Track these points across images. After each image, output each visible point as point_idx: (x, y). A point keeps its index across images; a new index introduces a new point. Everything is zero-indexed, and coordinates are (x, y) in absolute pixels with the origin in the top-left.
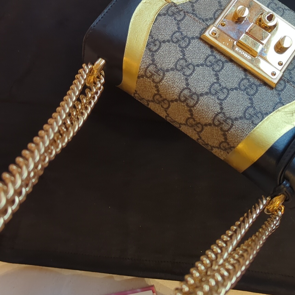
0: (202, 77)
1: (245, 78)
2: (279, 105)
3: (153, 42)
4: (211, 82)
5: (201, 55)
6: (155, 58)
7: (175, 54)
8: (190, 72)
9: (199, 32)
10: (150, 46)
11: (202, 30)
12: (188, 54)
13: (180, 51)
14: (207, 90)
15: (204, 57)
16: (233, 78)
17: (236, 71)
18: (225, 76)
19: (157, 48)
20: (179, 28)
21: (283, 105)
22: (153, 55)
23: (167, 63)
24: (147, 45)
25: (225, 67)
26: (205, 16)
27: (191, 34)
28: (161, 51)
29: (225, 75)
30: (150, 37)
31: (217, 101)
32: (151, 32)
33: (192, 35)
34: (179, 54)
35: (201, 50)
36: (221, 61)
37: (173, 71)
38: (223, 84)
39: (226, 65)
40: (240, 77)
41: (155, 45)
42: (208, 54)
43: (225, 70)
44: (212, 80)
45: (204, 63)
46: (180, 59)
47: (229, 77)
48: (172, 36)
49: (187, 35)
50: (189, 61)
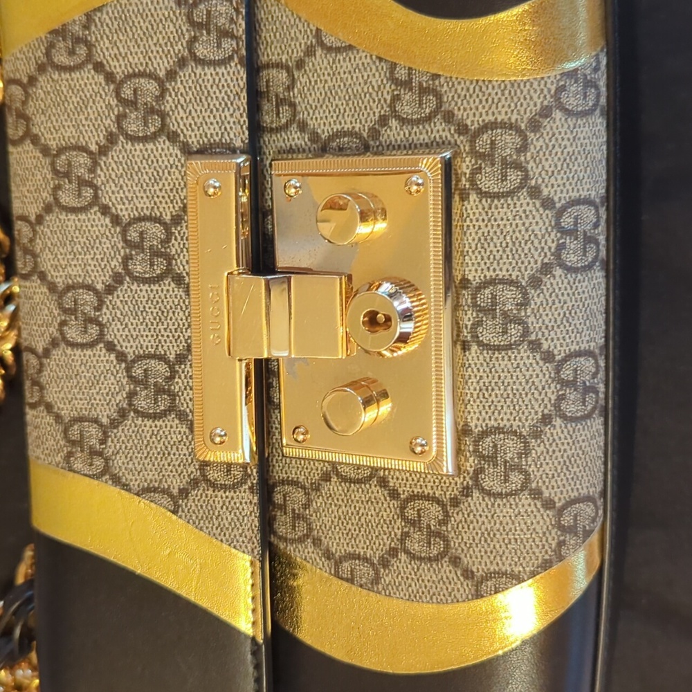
0: (85, 243)
1: (169, 361)
2: (166, 500)
3: (78, 40)
4: (87, 278)
5: (142, 198)
6: (40, 82)
7: (88, 125)
8: (74, 203)
9: (206, 140)
10: (59, 41)
11: (220, 144)
12: (116, 158)
13: (106, 131)
14: (60, 282)
15: (142, 208)
16: (144, 331)
17: (171, 323)
18: (134, 302)
19: (68, 63)
20: (171, 75)
21: (175, 512)
22: (41, 68)
23: (49, 124)
24: (54, 32)
25: (160, 289)
26: (309, 114)
27: (181, 123)
28: (67, 80)
29: (136, 301)
30: (84, 19)
31: (53, 330)
32: (100, 9)
33: (182, 126)
34: (98, 135)
35: (156, 187)
36: (170, 264)
37: (45, 155)
38: (108, 312)
39: (169, 285)
40: (162, 346)
41: (72, 53)
42: (161, 213)
43: (152, 291)
44: (95, 276)
45: (125, 220)
46: (84, 149)
47: (141, 317)
48: (135, 75)
49: (171, 113)
50: (100, 176)
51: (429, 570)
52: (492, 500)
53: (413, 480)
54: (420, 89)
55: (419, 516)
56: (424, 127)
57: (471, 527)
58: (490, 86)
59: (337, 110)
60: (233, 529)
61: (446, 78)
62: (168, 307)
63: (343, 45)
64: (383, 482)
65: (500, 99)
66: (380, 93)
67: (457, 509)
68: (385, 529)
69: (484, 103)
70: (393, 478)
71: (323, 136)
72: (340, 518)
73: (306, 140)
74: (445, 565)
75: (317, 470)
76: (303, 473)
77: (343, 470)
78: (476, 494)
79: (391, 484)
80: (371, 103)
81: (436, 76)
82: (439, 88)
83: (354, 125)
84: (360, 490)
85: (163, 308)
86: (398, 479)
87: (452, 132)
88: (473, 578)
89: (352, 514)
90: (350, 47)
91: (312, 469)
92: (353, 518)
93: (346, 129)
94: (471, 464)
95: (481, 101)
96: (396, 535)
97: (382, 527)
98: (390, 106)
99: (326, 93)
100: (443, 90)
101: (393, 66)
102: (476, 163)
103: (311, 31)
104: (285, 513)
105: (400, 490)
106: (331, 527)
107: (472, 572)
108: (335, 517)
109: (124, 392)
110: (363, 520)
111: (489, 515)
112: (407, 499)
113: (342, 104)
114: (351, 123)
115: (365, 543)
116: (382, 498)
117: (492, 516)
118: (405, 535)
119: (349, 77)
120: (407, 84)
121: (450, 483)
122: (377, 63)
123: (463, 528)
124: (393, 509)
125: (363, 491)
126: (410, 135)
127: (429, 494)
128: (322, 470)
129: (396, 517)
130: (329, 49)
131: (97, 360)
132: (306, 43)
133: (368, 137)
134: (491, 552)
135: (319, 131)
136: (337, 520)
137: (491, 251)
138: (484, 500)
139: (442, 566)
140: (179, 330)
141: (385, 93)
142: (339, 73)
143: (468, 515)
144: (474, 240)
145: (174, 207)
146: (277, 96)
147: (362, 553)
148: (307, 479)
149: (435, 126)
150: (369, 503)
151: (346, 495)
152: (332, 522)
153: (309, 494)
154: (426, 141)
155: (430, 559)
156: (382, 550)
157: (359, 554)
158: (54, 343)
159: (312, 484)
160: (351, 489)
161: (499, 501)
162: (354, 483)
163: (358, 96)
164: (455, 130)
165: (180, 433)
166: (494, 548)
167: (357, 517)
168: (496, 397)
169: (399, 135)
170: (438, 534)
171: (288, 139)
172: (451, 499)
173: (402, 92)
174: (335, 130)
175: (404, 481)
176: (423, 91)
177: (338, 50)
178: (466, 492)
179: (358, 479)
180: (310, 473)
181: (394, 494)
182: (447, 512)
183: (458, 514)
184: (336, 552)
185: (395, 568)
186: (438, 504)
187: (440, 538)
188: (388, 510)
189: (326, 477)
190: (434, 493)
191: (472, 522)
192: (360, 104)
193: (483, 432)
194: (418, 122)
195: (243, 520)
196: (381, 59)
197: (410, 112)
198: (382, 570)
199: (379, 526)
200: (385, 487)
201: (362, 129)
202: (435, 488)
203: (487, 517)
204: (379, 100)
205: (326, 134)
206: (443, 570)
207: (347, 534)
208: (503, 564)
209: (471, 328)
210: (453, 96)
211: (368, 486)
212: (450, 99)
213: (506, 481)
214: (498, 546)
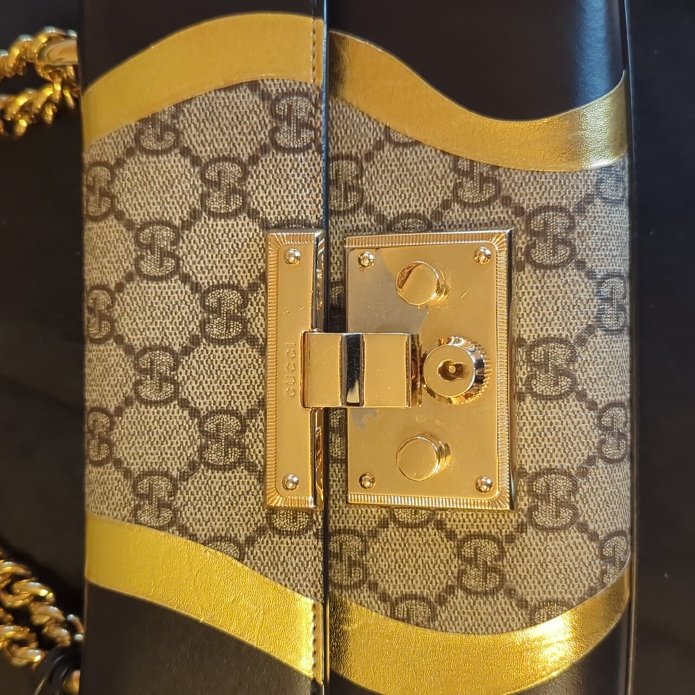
0: (164, 308)
1: (241, 416)
2: (232, 548)
3: (166, 128)
4: (165, 340)
5: (221, 267)
6: (128, 164)
7: (173, 203)
8: (156, 272)
9: (283, 217)
10: (149, 128)
11: (297, 221)
12: (198, 232)
13: (190, 208)
14: (138, 345)
15: (221, 277)
16: (218, 388)
17: (244, 381)
18: (209, 362)
19: (156, 148)
20: (254, 160)
21: (241, 559)
22: (130, 152)
23: (135, 201)
24: (144, 121)
25: (235, 349)
26: (376, 199)
27: (261, 202)
28: (155, 163)
29: (212, 361)
30: (173, 109)
31: (128, 389)
32: (189, 101)
33: (261, 205)
34: (182, 212)
35: (235, 258)
36: (245, 327)
37: (128, 230)
38: (184, 372)
39: (244, 346)
40: (235, 402)
41: (160, 138)
42: (239, 281)
43: (227, 351)
44: (173, 339)
45: (205, 287)
46: (168, 224)
47: (215, 376)
48: (218, 160)
49: (252, 193)
50: (182, 248)
51: (485, 603)
52: (545, 534)
53: (470, 521)
54: (480, 178)
55: (476, 553)
56: (483, 210)
57: (525, 560)
58: (543, 176)
59: (403, 195)
60: (297, 574)
61: (505, 169)
62: (242, 366)
63: (410, 141)
64: (440, 525)
65: (551, 188)
66: (443, 181)
67: (513, 545)
68: (442, 568)
69: (538, 190)
70: (450, 521)
71: (389, 218)
72: (397, 562)
73: (373, 221)
74: (500, 597)
75: (374, 518)
76: (360, 522)
77: (402, 515)
78: (530, 530)
79: (448, 526)
80: (435, 190)
81: (495, 168)
82: (498, 178)
83: (418, 208)
84: (417, 534)
85: (237, 367)
86: (454, 521)
87: (510, 213)
88: (527, 607)
89: (409, 557)
90: (417, 143)
91: (369, 517)
92: (410, 561)
93: (410, 211)
94: (524, 503)
95: (535, 188)
96: (452, 573)
97: (439, 567)
98: (452, 192)
99: (393, 182)
100: (502, 180)
101: (457, 159)
102: (531, 240)
103: (380, 128)
104: (341, 561)
105: (457, 531)
106: (387, 571)
107: (526, 602)
108: (392, 561)
109: (196, 446)
110: (420, 561)
111: (542, 548)
112: (464, 539)
113: (408, 190)
114: (416, 206)
115: (422, 583)
116: (440, 540)
117: (545, 549)
118: (462, 573)
119: (415, 168)
120: (469, 174)
121: (506, 521)
122: (442, 156)
123: (518, 562)
124: (450, 550)
125: (420, 535)
126: (470, 217)
127: (485, 532)
128: (379, 518)
129: (453, 556)
130: (397, 145)
131: (171, 417)
132: (375, 139)
133: (432, 218)
134: (544, 582)
135: (385, 213)
136: (393, 564)
137: (544, 314)
138: (537, 534)
139: (498, 599)
140: (251, 387)
141: (448, 180)
142: (406, 164)
143: (523, 550)
144: (528, 304)
145: (251, 276)
146: (346, 183)
147: (419, 593)
148: (365, 527)
149: (494, 209)
150: (427, 546)
151: (403, 540)
152: (389, 566)
153: (366, 541)
154: (486, 221)
155: (486, 594)
156: (439, 589)
157: (416, 595)
158: (128, 402)
159: (369, 531)
160: (408, 534)
161: (551, 535)
162: (412, 528)
163: (423, 184)
164: (512, 213)
165: (248, 483)
166: (547, 578)
167: (414, 560)
168: (549, 441)
169: (460, 215)
170: (495, 570)
171: (355, 220)
172: (506, 535)
173: (464, 180)
174: (400, 212)
175: (461, 523)
176: (484, 180)
177: (405, 145)
178: (521, 528)
179: (415, 524)
180: (367, 521)
181: (451, 535)
182: (503, 548)
183: (513, 549)
184: (393, 594)
185: (452, 604)
186: (494, 541)
187: (495, 572)
188: (445, 550)
189: (384, 524)
190: (491, 532)
191: (526, 556)
192: (425, 190)
193: (536, 473)
194: (477, 206)
195: (308, 565)
196: (444, 153)
197: (471, 196)
198: (439, 607)
199: (437, 566)
200: (442, 529)
201: (426, 211)
202: (491, 527)
203: (540, 550)
204: (443, 187)
205: (392, 216)
206: (498, 603)
207: (404, 576)
208: (555, 592)
209: (526, 381)
210: (510, 184)
211: (425, 530)
212: (508, 185)
213: (557, 516)
214: (549, 577)
